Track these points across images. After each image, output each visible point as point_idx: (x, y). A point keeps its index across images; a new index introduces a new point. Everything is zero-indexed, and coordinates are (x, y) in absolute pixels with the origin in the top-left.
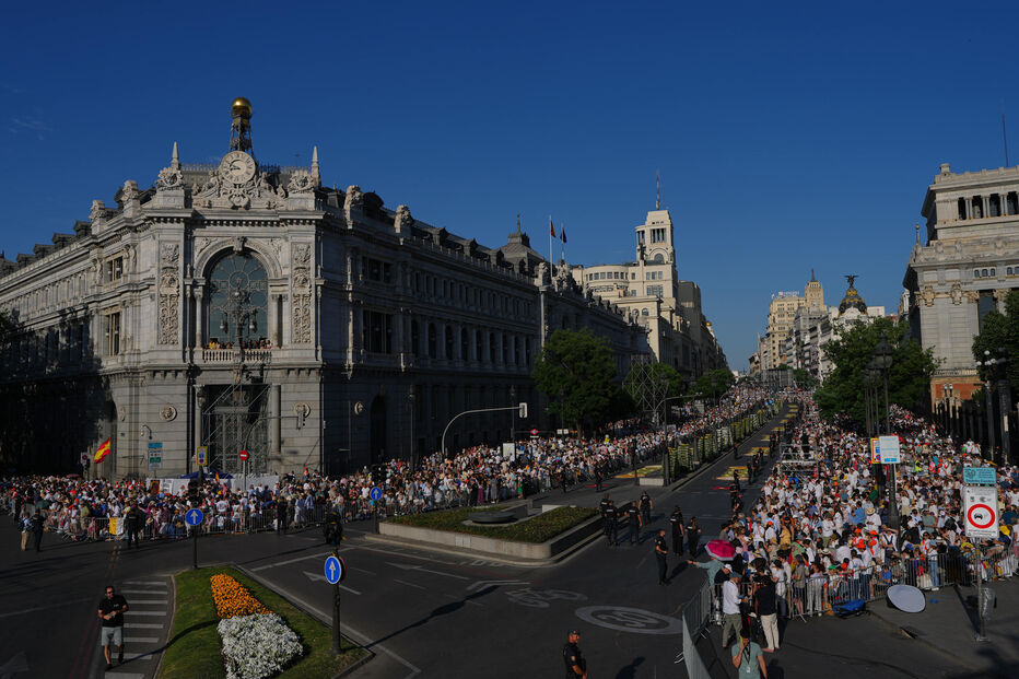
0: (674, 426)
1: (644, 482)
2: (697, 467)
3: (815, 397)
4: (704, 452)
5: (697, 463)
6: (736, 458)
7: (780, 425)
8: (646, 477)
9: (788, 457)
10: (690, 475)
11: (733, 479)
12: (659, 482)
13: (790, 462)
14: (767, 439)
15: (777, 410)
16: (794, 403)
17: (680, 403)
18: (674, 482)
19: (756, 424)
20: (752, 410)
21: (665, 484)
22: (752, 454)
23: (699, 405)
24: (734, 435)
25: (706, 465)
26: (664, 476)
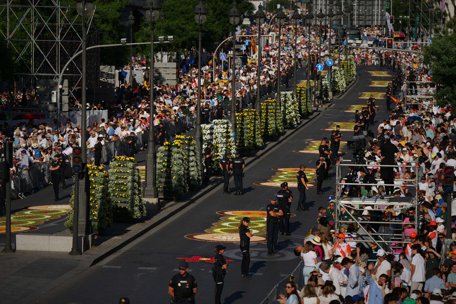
0: (105, 114)
1: (26, 243)
2: (153, 210)
3: (430, 54)
4: (169, 176)
5: (154, 201)
6: (241, 190)
7: (345, 118)
8: (33, 230)
9: (354, 192)
10: (135, 229)
11: (236, 238)
12: (62, 244)
13: (356, 202)
14: (314, 149)
15: (342, 83)
16: (381, 67)
17: (119, 58)
18: (96, 243)
19: (292, 112)
20: (287, 80)
21: (77, 248)
22: (277, 183)
23: (164, 63)
24: (240, 137)
25: (172, 206)
26: (73, 230)
